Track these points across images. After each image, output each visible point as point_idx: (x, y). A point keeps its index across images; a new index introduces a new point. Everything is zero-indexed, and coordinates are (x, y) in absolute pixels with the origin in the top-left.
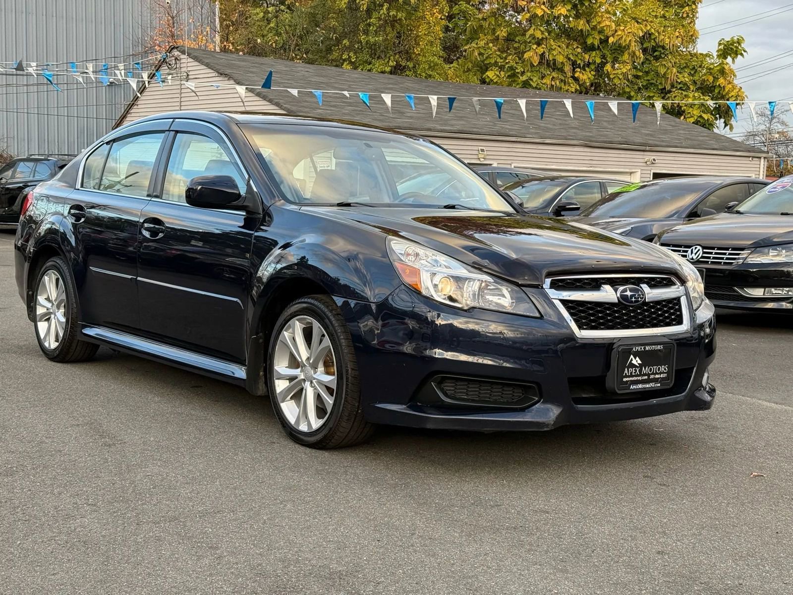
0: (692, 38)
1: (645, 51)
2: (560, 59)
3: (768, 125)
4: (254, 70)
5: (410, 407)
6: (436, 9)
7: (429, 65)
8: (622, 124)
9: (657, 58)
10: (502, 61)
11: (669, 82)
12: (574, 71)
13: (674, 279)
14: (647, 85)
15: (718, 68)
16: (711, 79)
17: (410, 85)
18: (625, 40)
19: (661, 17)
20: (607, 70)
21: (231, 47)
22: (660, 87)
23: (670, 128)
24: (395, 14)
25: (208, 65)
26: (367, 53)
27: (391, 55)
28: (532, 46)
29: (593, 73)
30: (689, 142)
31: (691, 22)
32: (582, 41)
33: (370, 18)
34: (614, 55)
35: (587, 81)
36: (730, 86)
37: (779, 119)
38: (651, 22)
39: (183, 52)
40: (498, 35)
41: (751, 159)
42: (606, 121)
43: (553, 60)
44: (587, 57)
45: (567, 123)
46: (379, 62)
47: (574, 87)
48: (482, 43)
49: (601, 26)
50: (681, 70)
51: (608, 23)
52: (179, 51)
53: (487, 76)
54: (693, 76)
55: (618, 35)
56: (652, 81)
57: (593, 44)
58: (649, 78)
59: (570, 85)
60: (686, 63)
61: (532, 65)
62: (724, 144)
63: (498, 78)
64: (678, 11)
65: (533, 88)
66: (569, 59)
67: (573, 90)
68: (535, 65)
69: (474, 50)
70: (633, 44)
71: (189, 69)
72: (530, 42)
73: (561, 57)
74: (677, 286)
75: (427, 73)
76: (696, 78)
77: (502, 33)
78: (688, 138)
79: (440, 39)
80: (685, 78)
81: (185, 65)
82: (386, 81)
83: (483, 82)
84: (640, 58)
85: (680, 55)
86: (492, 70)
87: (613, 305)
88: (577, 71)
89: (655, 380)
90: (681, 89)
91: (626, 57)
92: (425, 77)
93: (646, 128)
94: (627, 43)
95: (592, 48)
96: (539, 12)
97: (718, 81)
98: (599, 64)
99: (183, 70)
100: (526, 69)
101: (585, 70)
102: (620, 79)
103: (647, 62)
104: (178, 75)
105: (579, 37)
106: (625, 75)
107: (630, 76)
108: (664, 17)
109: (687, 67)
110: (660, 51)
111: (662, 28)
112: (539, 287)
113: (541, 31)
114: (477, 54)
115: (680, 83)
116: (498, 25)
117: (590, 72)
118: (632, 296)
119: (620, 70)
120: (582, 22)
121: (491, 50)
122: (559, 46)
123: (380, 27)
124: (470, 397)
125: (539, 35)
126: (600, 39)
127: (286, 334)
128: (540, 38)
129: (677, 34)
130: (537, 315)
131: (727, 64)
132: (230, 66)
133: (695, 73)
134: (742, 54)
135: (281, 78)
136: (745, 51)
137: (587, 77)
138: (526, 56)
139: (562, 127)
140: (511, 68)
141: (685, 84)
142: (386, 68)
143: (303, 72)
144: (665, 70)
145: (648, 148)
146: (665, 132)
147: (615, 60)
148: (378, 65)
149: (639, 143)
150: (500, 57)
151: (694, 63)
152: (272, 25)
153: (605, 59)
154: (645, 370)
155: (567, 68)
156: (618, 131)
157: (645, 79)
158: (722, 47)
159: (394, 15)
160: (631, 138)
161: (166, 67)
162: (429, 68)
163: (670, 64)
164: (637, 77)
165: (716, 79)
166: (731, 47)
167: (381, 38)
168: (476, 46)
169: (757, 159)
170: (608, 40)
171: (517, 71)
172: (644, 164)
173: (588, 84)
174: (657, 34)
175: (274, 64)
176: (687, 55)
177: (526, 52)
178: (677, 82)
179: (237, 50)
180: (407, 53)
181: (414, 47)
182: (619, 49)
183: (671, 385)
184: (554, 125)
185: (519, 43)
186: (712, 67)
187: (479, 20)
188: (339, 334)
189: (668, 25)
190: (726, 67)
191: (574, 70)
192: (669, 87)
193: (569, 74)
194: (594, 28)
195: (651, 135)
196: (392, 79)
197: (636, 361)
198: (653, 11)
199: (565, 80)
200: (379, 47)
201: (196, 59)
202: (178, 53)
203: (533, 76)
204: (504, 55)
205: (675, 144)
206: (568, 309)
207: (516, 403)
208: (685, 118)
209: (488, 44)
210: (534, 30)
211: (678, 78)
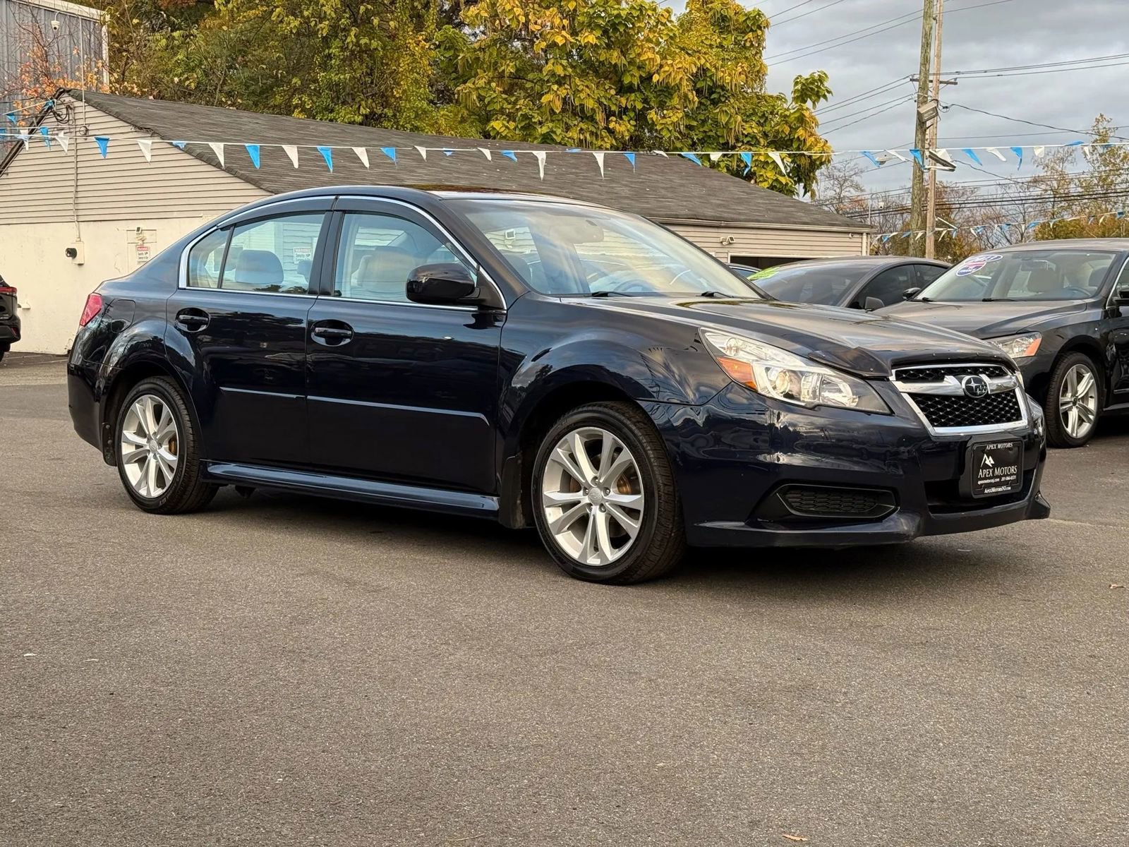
0: (757, 74)
1: (699, 92)
2: (590, 104)
3: (838, 190)
4: (185, 122)
5: (749, 524)
6: (422, 35)
7: (417, 112)
8: (684, 192)
9: (715, 103)
10: (510, 106)
11: (733, 134)
12: (607, 121)
13: (1004, 368)
14: (703, 139)
15: (796, 115)
16: (787, 130)
17: (399, 141)
18: (674, 78)
19: (717, 47)
20: (652, 119)
21: (136, 89)
22: (721, 141)
23: (745, 196)
24: (368, 41)
25: (118, 116)
26: (327, 96)
27: (362, 100)
28: (553, 86)
29: (633, 122)
30: (772, 215)
31: (757, 53)
32: (615, 78)
33: (329, 48)
34: (659, 99)
35: (626, 134)
36: (812, 139)
37: (852, 181)
38: (705, 53)
39: (79, 98)
40: (504, 71)
41: (850, 235)
42: (663, 188)
43: (581, 105)
44: (623, 101)
45: (615, 191)
46: (345, 109)
47: (609, 141)
48: (481, 83)
49: (642, 59)
50: (747, 118)
51: (650, 55)
52: (72, 96)
53: (492, 127)
54: (762, 126)
55: (664, 72)
56: (710, 133)
57: (631, 85)
58: (706, 128)
59: (603, 140)
60: (754, 109)
61: (552, 112)
62: (816, 216)
63: (507, 131)
64: (739, 38)
65: (556, 143)
66: (601, 104)
67: (608, 146)
68: (557, 112)
69: (470, 92)
70: (685, 83)
71: (88, 121)
72: (548, 81)
73: (591, 101)
74: (1008, 377)
75: (413, 125)
76: (767, 128)
77: (509, 68)
78: (770, 210)
79: (428, 76)
80: (753, 128)
81: (81, 116)
82: (366, 136)
83: (487, 135)
84: (694, 103)
85: (744, 98)
86: (497, 119)
87: (959, 398)
88: (612, 121)
89: (1006, 483)
90: (748, 143)
91: (675, 101)
92: (411, 130)
93: (716, 196)
94: (677, 82)
95: (630, 89)
96: (559, 40)
97: (796, 133)
98: (639, 111)
99: (78, 122)
100: (545, 117)
101: (621, 119)
102: (670, 131)
103: (702, 107)
104: (72, 130)
105: (613, 75)
106: (675, 125)
107: (682, 127)
108: (721, 46)
109: (754, 113)
110: (719, 93)
111: (720, 62)
112: (884, 379)
113: (563, 66)
114: (475, 98)
115: (746, 136)
116: (502, 58)
117: (629, 121)
118: (977, 387)
119: (669, 119)
120: (615, 54)
121: (495, 92)
122: (587, 86)
123: (344, 60)
124: (818, 509)
125: (560, 71)
126: (641, 76)
127: (560, 452)
128: (562, 75)
129: (739, 69)
130: (887, 411)
131: (807, 109)
132: (151, 117)
133: (765, 121)
134: (825, 97)
135: (225, 132)
136: (829, 92)
137: (624, 128)
138: (544, 99)
139: (608, 197)
140: (525, 117)
141: (754, 137)
142: (356, 117)
143: (251, 125)
144: (727, 119)
145: (723, 224)
146: (740, 201)
147: (662, 106)
148: (344, 113)
149: (711, 217)
150: (507, 101)
151: (763, 109)
152: (180, 57)
153: (648, 104)
154: (998, 471)
155: (600, 117)
156: (682, 201)
157: (701, 130)
158: (799, 87)
159: (366, 44)
160: (700, 211)
161: (54, 119)
162: (415, 117)
163: (732, 110)
164: (689, 127)
165: (793, 130)
166: (811, 86)
167: (348, 76)
168: (473, 86)
169: (858, 236)
170: (651, 77)
171: (533, 120)
172: (719, 245)
173: (627, 138)
174: (713, 70)
175: (208, 112)
176: (752, 97)
177: (543, 95)
178: (743, 134)
179: (143, 93)
180: (383, 96)
181: (392, 89)
182: (667, 91)
183: (1020, 488)
184: (600, 194)
185: (532, 82)
186: (787, 113)
187: (475, 50)
188: (645, 445)
189: (726, 57)
190: (806, 114)
191: (608, 119)
192: (734, 141)
193: (603, 124)
194: (631, 62)
195: (724, 206)
196: (372, 132)
197: (989, 461)
198: (707, 39)
199: (596, 133)
200: (344, 88)
201: (98, 107)
202: (70, 98)
203: (556, 127)
204: (513, 99)
205: (756, 218)
206: (918, 403)
207: (870, 513)
208: (756, 182)
209: (489, 83)
210: (553, 64)
211: (744, 129)
